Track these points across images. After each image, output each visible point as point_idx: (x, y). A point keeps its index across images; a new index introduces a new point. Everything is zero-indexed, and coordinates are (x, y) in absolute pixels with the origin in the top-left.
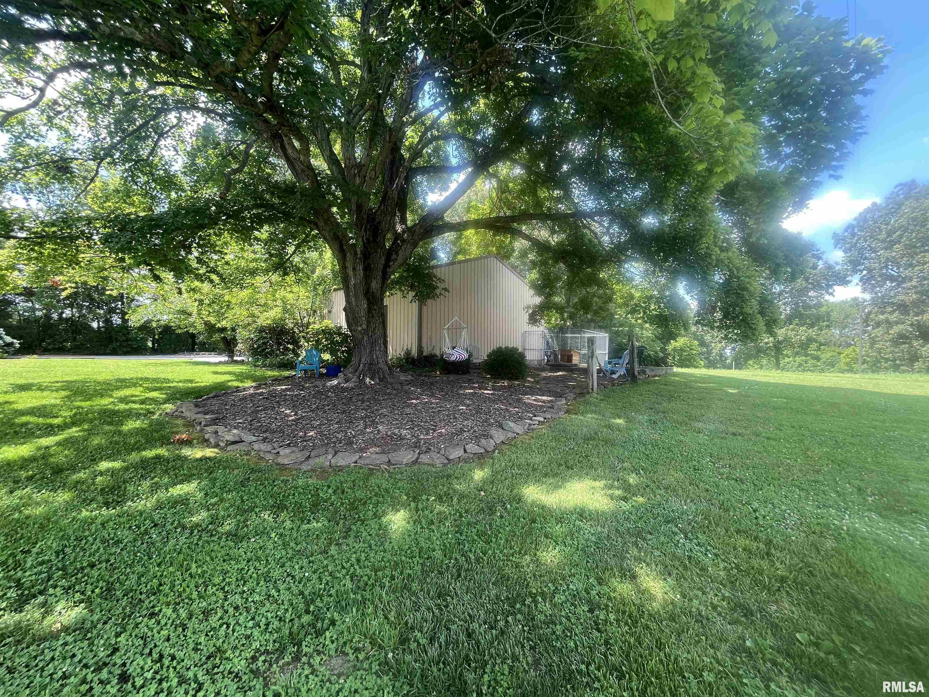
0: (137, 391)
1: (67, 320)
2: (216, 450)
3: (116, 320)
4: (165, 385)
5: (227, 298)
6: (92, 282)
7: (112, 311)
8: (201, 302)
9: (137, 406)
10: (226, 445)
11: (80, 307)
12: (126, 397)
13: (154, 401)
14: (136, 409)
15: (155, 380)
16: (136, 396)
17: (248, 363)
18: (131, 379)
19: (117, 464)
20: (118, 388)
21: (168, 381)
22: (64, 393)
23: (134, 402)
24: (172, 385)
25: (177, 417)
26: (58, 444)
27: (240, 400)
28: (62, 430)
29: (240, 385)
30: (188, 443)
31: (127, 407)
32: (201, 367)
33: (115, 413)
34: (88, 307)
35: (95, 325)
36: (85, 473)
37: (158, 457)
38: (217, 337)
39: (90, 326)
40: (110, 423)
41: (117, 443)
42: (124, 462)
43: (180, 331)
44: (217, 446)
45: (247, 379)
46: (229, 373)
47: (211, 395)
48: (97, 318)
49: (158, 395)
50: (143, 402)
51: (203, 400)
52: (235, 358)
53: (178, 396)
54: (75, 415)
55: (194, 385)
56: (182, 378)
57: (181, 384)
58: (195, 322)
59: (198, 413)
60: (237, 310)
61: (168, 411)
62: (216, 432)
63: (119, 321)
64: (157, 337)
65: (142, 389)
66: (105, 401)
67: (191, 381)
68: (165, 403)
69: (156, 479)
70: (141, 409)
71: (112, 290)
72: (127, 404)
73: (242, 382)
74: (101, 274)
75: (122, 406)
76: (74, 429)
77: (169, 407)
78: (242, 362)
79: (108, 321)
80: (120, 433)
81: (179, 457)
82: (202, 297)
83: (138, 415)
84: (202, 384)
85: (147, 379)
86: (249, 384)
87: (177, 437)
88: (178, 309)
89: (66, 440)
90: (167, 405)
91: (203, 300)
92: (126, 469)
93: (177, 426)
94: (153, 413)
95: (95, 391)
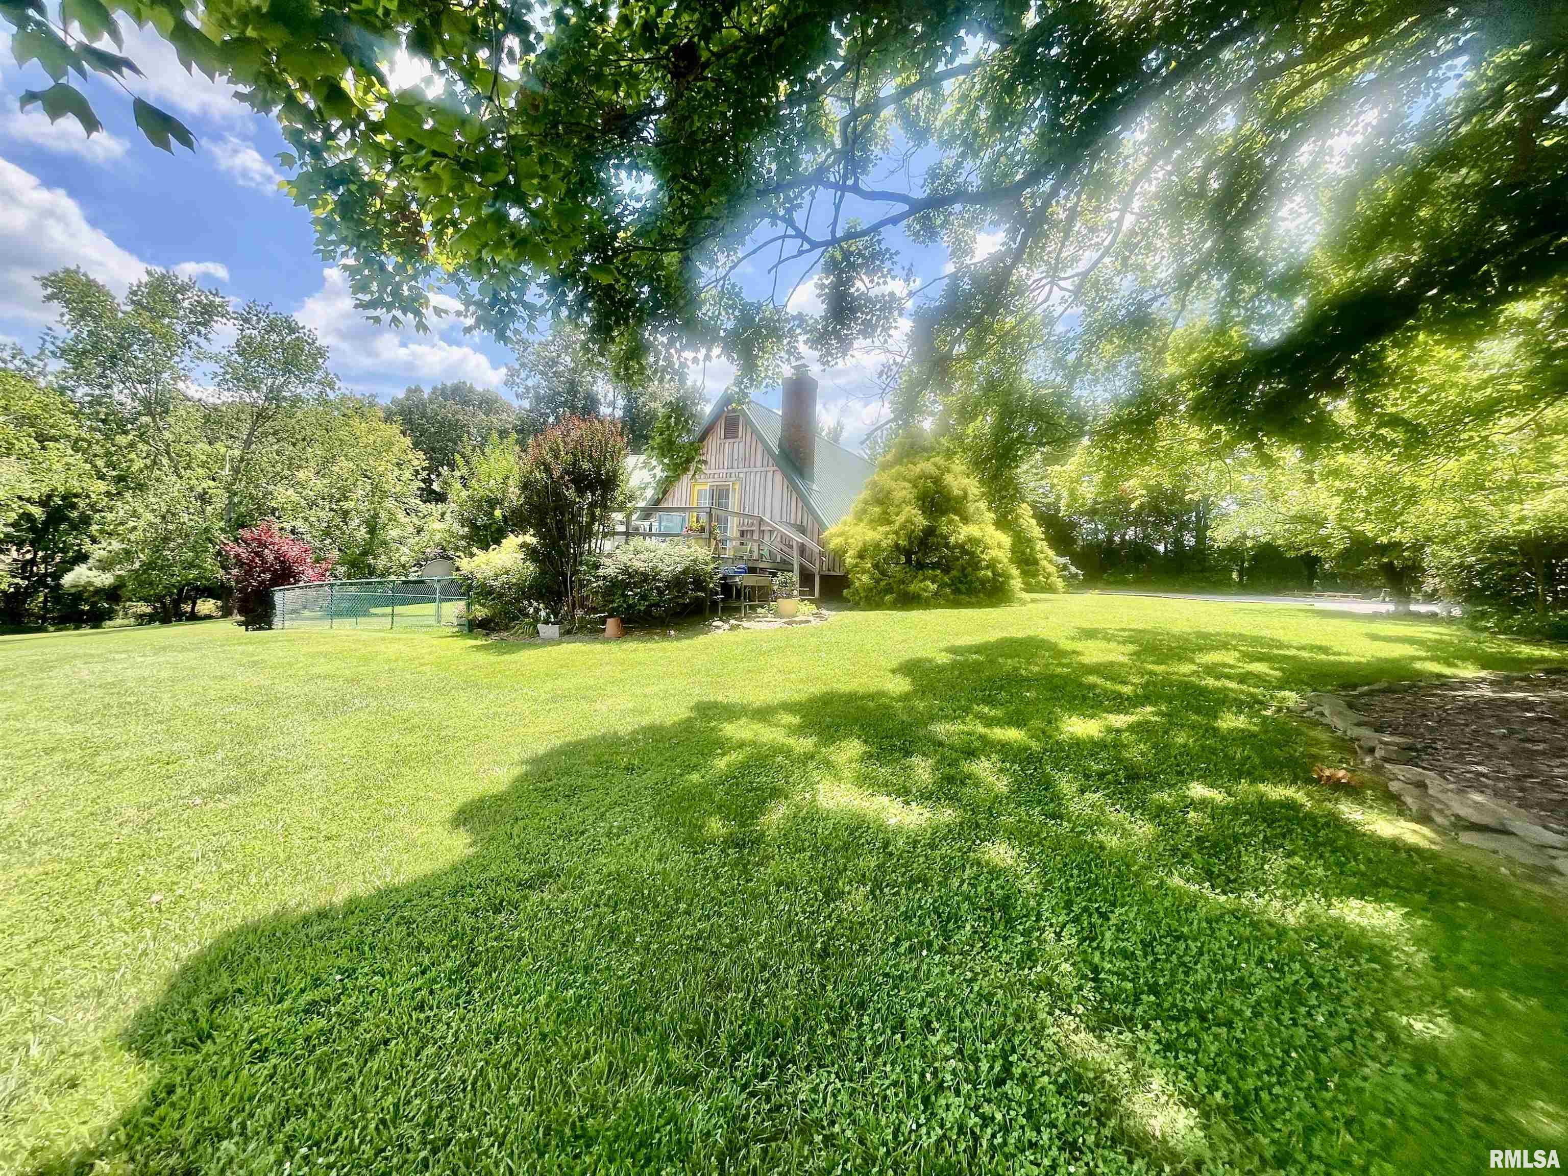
0: (1230, 657)
1: (1130, 542)
2: (1426, 831)
3: (1189, 540)
4: (1276, 652)
5: (1407, 481)
6: (1167, 485)
7: (1183, 526)
8: (1350, 495)
9: (1233, 685)
10: (1454, 825)
11: (1145, 524)
12: (1216, 665)
13: (1260, 679)
14: (1232, 690)
15: (1256, 641)
16: (1231, 667)
17: (1450, 620)
18: (1218, 634)
19: (1217, 796)
20: (1201, 650)
21: (1281, 646)
22: (1131, 648)
23: (1228, 677)
24: (1287, 653)
25: (1315, 724)
26: (1132, 728)
27: (1461, 710)
28: (1135, 707)
29: (1447, 671)
30: (1353, 791)
31: (1219, 684)
32: (1337, 622)
33: (1203, 692)
34: (1154, 523)
35: (1161, 548)
36: (1170, 795)
37: (1290, 805)
38: (1371, 562)
39: (1156, 551)
40: (1198, 712)
41: (1214, 752)
42: (1230, 795)
43: (1292, 554)
44: (1424, 819)
45: (1464, 659)
46: (1411, 641)
47: (1376, 687)
48: (1163, 538)
49: (1267, 671)
50: (1243, 679)
51: (1362, 695)
52: (1413, 608)
53: (1304, 676)
54: (1148, 683)
55: (1332, 658)
56: (1304, 641)
57: (1305, 654)
58: (1329, 536)
59: (1359, 724)
60: (1431, 505)
61: (1291, 704)
62: (1421, 785)
63: (1192, 542)
64: (1246, 565)
65: (1237, 654)
66: (1186, 668)
67: (1325, 650)
68: (1281, 688)
69: (1297, 859)
70: (1242, 692)
71: (1192, 492)
72: (1218, 678)
73: (1450, 665)
74: (1179, 470)
75: (1210, 682)
76: (1149, 709)
77: (1291, 697)
78: (1433, 618)
79: (1178, 542)
80: (1216, 730)
81: (1335, 822)
82: (1353, 485)
83: (1239, 706)
84: (1352, 659)
85: (1242, 637)
86: (1469, 672)
87: (1327, 773)
88: (1291, 513)
89: (1139, 724)
90: (1287, 693)
91: (1354, 491)
92: (1235, 811)
93: (1317, 742)
94: (1264, 705)
95: (1171, 649)
